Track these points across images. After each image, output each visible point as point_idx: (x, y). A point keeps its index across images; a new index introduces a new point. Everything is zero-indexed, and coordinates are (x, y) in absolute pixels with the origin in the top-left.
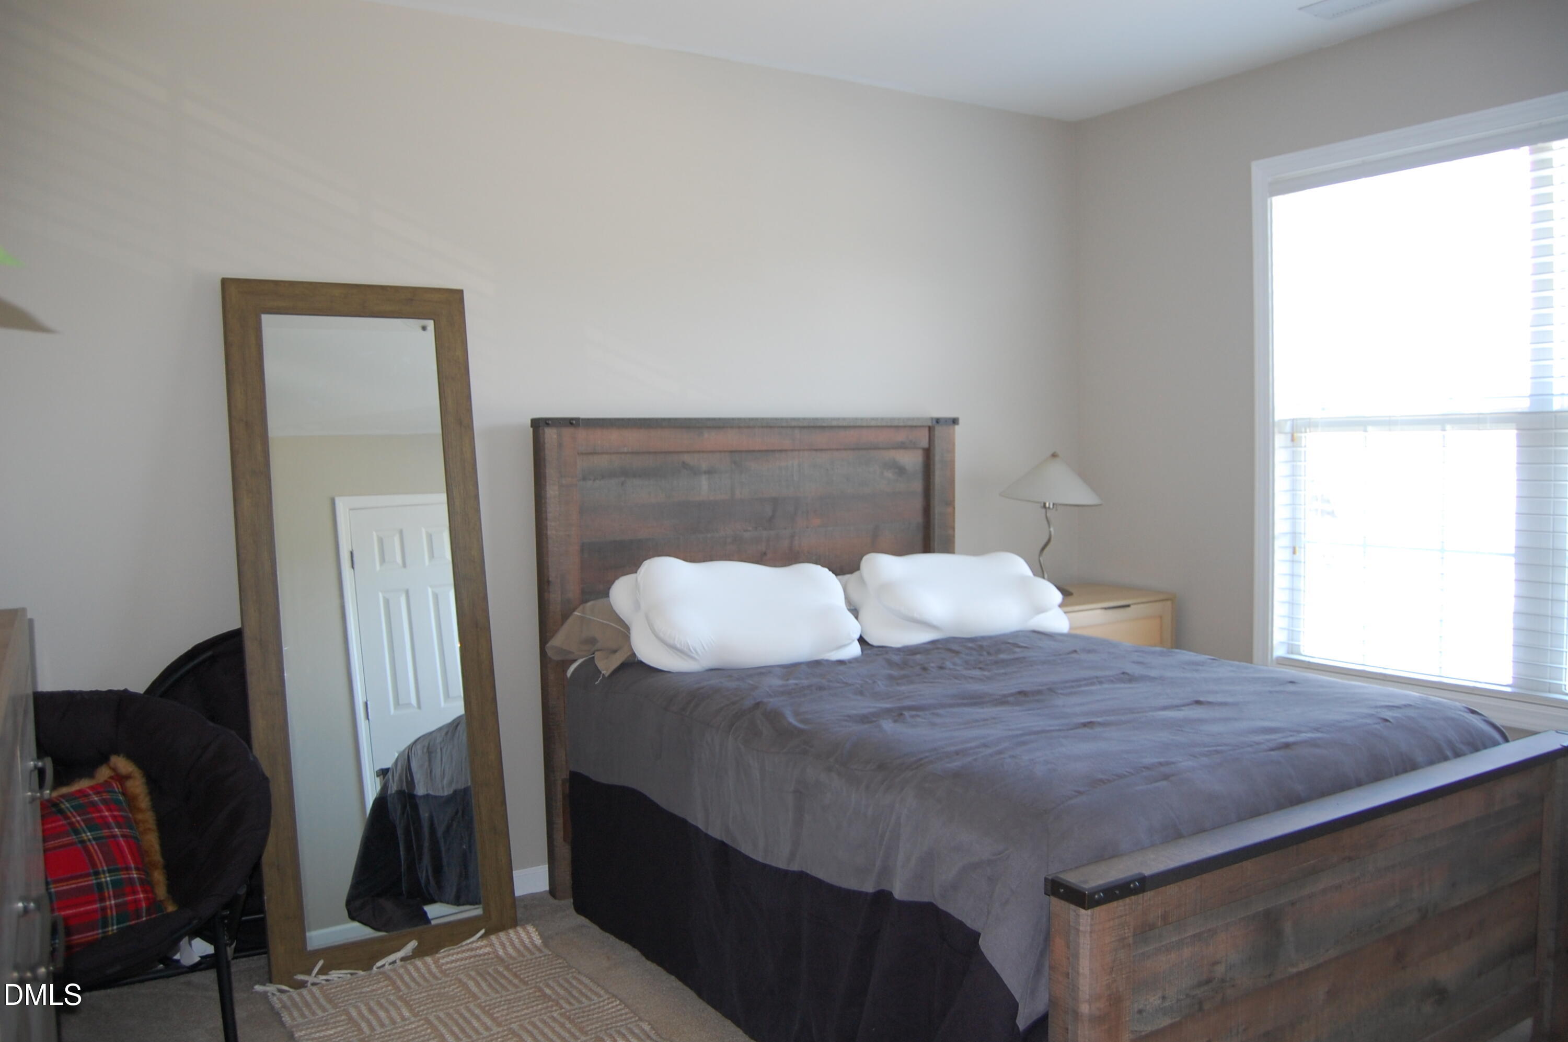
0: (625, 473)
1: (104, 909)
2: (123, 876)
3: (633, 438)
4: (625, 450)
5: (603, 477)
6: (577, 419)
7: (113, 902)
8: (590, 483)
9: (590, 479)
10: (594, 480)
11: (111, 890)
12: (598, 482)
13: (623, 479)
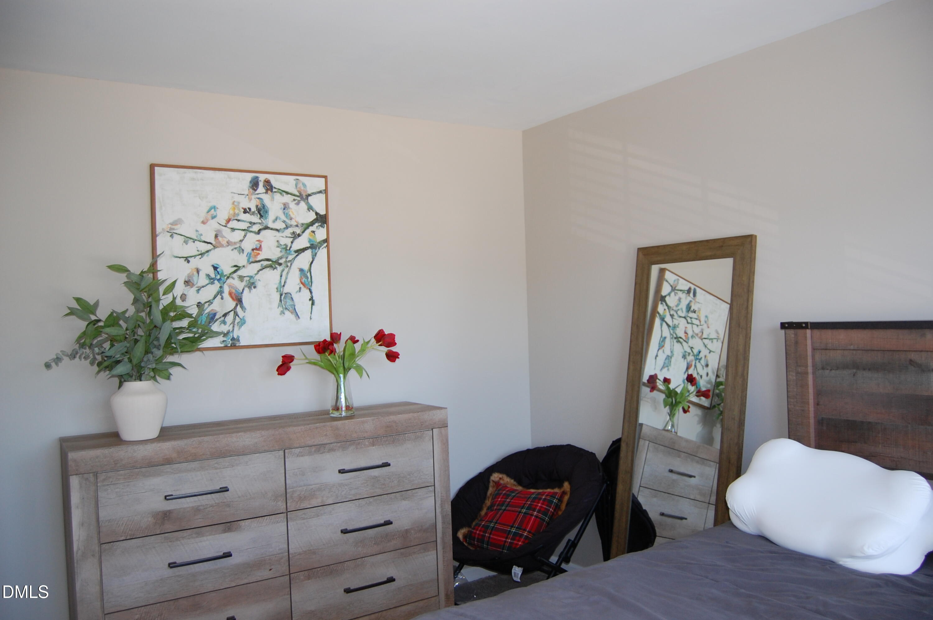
0: (856, 366)
1: (505, 542)
2: (520, 532)
3: (857, 336)
4: (852, 347)
5: (838, 368)
6: (806, 323)
7: (509, 541)
8: (827, 372)
9: (827, 369)
10: (831, 370)
11: (511, 536)
12: (833, 371)
13: (855, 370)
